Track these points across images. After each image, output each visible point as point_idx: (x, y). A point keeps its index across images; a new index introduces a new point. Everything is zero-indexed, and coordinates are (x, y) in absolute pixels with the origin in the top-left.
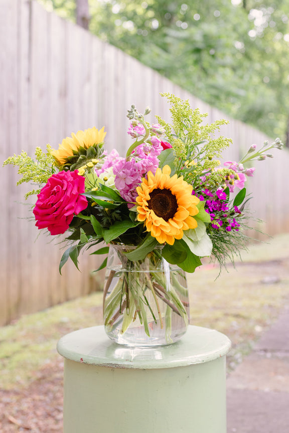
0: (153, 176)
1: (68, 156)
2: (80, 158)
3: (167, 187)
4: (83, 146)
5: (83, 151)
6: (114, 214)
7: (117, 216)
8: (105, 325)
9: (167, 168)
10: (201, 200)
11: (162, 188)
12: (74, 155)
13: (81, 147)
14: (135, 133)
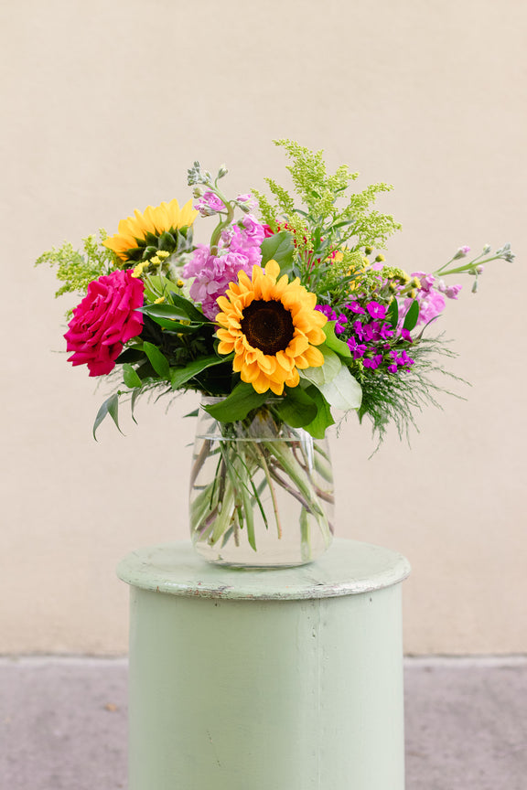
0: (247, 279)
1: (129, 248)
2: (147, 251)
3: (276, 296)
4: (154, 233)
5: (152, 240)
6: (195, 343)
7: (199, 346)
8: (192, 532)
9: (274, 266)
10: (330, 319)
11: (266, 299)
12: (139, 245)
13: (149, 233)
14: (206, 208)
